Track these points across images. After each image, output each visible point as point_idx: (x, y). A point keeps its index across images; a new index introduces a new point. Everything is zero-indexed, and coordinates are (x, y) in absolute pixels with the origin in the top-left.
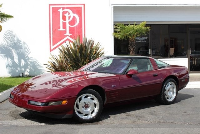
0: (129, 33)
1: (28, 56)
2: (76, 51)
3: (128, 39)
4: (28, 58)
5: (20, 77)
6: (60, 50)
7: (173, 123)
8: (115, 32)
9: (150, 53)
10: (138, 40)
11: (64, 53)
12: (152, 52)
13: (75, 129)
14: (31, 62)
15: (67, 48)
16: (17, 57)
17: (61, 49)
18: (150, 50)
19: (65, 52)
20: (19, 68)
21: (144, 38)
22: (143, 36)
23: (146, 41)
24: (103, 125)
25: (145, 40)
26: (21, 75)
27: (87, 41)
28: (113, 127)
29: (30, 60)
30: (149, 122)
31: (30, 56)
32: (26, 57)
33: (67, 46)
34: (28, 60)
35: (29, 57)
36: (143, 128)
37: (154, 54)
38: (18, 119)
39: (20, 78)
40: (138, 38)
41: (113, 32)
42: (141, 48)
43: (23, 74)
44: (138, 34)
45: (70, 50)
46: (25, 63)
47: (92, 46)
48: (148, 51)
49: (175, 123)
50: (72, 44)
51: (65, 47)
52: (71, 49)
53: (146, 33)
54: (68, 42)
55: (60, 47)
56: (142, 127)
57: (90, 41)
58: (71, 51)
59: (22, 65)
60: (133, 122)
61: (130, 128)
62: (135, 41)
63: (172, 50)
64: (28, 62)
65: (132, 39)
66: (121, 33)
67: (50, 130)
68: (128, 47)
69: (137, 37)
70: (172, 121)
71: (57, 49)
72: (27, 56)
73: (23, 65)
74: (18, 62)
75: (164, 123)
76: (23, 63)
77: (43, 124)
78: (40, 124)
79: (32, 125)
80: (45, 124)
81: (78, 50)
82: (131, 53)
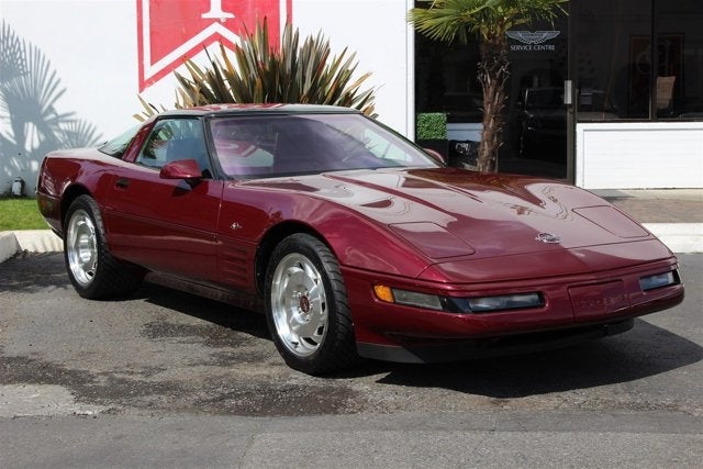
0: (477, 10)
1: (55, 106)
2: (253, 83)
3: (474, 38)
4: (52, 116)
5: (9, 195)
6: (182, 80)
7: (674, 408)
8: (417, 5)
9: (568, 100)
10: (517, 42)
11: (198, 95)
12: (577, 96)
13: (233, 436)
14: (68, 133)
15: (209, 74)
16: (8, 115)
17: (189, 77)
18: (569, 84)
19: (203, 91)
20: (15, 162)
21: (546, 35)
22: (538, 25)
23: (551, 47)
24: (363, 416)
25: (548, 42)
26: (16, 188)
27: (301, 44)
28: (407, 427)
29: (62, 126)
30: (565, 405)
32: (46, 114)
33: (214, 64)
34: (57, 124)
35: (59, 113)
36: (539, 434)
37: (588, 102)
39: (10, 203)
40: (519, 35)
41: (411, 5)
42: (536, 79)
43: (23, 183)
44: (519, 16)
45: (226, 83)
46: (42, 137)
47: (319, 65)
48: (562, 92)
49: (685, 408)
50: (232, 57)
51: (204, 71)
52: (231, 77)
53: (555, 10)
54: (215, 48)
55: (183, 70)
56: (535, 429)
57: (313, 44)
58: (228, 86)
59: (28, 147)
61: (481, 430)
62: (508, 49)
63: (664, 88)
64: (56, 134)
65: (494, 37)
66: (444, 11)
67: (120, 437)
68: (474, 71)
69: (515, 28)
70: (669, 401)
71: (171, 77)
72: (51, 109)
73: (36, 144)
74: (12, 133)
76: (33, 138)
77: (92, 410)
78: (77, 408)
79: (44, 412)
80: (103, 408)
81: (258, 80)
82: (487, 97)
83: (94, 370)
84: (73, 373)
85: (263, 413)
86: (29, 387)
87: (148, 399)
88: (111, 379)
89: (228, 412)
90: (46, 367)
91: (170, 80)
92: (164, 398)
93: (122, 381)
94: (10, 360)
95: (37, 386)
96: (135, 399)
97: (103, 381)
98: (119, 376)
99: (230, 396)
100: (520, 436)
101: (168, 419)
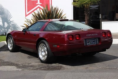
0: (84, 3)
2: (45, 15)
3: (84, 7)
5: (3, 35)
6: (33, 15)
7: (116, 69)
8: (74, 2)
9: (100, 18)
10: (91, 8)
12: (102, 17)
13: (43, 73)
14: (12, 24)
16: (2, 21)
17: (34, 14)
18: (100, 15)
19: (36, 17)
20: (3, 29)
21: (96, 6)
22: (95, 5)
24: (65, 70)
25: (97, 7)
26: (4, 34)
27: (53, 9)
28: (72, 72)
29: (11, 23)
30: (98, 68)
31: (11, 20)
32: (9, 21)
37: (104, 18)
38: (2, 66)
39: (3, 36)
40: (91, 6)
41: (73, 2)
43: (5, 33)
44: (91, 3)
47: (57, 12)
48: (99, 16)
50: (41, 11)
52: (41, 14)
53: (98, 2)
55: (33, 13)
56: (93, 72)
57: (55, 8)
58: (41, 16)
60: (87, 68)
62: (90, 9)
65: (87, 7)
66: (78, 3)
67: (25, 74)
69: (90, 5)
70: (115, 68)
71: (31, 14)
72: (9, 20)
75: (109, 69)
76: (6, 25)
77: (20, 70)
78: (17, 69)
79: (12, 70)
80: (21, 69)
81: (46, 15)
82: (86, 17)
83: (20, 64)
84: (16, 64)
85: (48, 70)
86: (9, 66)
87: (29, 68)
88: (23, 65)
89: (42, 70)
90: (12, 63)
91: (31, 15)
92: (32, 68)
93: (24, 65)
94: (6, 62)
95: (10, 66)
96: (27, 68)
97: (21, 65)
98: (24, 64)
99: (42, 67)
100: (90, 73)
101: (32, 71)
